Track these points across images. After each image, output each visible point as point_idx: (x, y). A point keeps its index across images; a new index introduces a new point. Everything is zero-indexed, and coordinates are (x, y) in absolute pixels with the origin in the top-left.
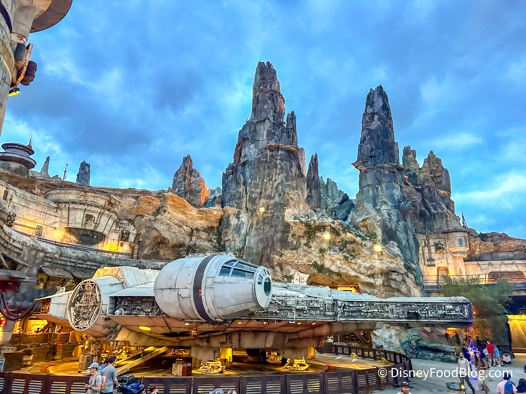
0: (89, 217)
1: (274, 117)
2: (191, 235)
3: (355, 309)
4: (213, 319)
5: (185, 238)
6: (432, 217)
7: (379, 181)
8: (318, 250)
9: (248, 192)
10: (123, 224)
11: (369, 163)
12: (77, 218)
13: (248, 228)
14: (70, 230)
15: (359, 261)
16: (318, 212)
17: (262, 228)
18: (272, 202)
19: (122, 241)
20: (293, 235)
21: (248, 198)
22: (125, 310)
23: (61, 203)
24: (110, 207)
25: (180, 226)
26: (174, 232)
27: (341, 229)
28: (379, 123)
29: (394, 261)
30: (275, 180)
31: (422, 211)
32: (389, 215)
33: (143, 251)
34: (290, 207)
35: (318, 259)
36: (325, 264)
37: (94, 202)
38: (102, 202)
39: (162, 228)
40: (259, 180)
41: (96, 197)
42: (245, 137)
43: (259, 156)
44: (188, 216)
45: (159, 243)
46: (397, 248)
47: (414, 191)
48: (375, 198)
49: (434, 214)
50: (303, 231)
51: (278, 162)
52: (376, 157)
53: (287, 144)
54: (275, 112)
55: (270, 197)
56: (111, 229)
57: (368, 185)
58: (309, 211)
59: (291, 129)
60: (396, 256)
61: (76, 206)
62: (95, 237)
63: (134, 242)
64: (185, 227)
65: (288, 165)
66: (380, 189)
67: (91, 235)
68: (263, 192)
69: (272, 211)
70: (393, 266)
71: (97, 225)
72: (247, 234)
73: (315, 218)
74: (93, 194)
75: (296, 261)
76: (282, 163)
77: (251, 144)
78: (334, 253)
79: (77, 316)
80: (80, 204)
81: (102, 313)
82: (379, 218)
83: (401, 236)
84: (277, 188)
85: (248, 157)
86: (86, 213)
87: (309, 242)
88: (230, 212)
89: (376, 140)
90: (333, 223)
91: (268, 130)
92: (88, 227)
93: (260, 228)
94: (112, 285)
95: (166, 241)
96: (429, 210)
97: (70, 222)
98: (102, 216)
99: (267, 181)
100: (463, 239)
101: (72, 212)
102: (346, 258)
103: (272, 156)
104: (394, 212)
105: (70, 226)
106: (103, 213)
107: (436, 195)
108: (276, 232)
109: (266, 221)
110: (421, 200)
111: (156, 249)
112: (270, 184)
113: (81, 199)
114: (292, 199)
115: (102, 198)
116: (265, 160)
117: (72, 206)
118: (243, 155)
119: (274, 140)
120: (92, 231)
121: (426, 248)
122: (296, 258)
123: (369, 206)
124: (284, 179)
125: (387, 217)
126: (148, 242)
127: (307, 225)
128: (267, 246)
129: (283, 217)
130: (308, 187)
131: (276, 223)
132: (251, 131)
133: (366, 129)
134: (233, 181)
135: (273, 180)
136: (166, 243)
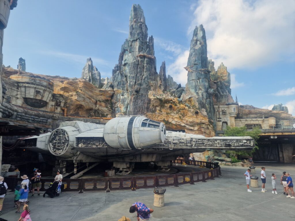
0: (38, 92)
1: (142, 38)
2: (96, 103)
3: (201, 142)
4: (137, 148)
5: (93, 106)
6: (221, 97)
7: (198, 78)
8: (165, 113)
9: (128, 81)
10: (57, 96)
11: (194, 68)
12: (31, 92)
13: (129, 101)
15: (187, 119)
16: (166, 93)
17: (137, 101)
18: (142, 87)
19: (57, 106)
20: (153, 105)
21: (128, 84)
22: (84, 144)
23: (20, 83)
24: (50, 87)
25: (90, 99)
26: (87, 102)
27: (178, 102)
28: (200, 46)
29: (204, 118)
30: (143, 75)
31: (216, 94)
32: (202, 95)
33: (70, 112)
34: (151, 90)
35: (165, 117)
36: (169, 120)
37: (40, 83)
38: (45, 84)
39: (80, 99)
40: (135, 75)
41: (42, 80)
42: (125, 49)
43: (134, 61)
44: (94, 93)
45: (78, 108)
46: (205, 112)
47: (213, 83)
48: (196, 87)
49: (222, 96)
50: (158, 103)
51: (145, 65)
52: (198, 65)
53: (150, 55)
54: (143, 35)
55: (141, 85)
56: (50, 99)
57: (193, 80)
58: (161, 93)
59: (151, 46)
60: (204, 116)
61: (29, 85)
62: (42, 104)
63: (64, 107)
64: (93, 99)
65: (150, 67)
66: (198, 82)
67: (39, 103)
68: (137, 81)
69: (142, 92)
70: (203, 121)
71: (43, 96)
72: (128, 104)
73: (164, 96)
74: (39, 79)
75: (154, 119)
76: (147, 66)
77: (129, 54)
78: (174, 115)
79: (54, 148)
80: (32, 84)
81: (70, 146)
82: (197, 97)
83: (207, 106)
84: (144, 79)
85: (127, 61)
86: (36, 90)
87: (161, 109)
88: (117, 92)
89: (198, 55)
90: (174, 99)
91: (139, 46)
92: (37, 98)
93: (135, 101)
94: (74, 131)
95: (83, 107)
96: (220, 93)
97: (26, 94)
98: (46, 92)
99: (139, 76)
100: (235, 108)
101: (27, 89)
102: (180, 117)
103: (142, 61)
104: (205, 94)
105: (28, 96)
106: (46, 90)
107: (224, 86)
108: (144, 103)
109: (139, 97)
110: (216, 88)
111: (77, 111)
112: (141, 77)
113: (32, 81)
114: (152, 86)
115: (45, 81)
116: (138, 63)
117: (27, 85)
118: (124, 59)
119: (142, 52)
120: (40, 100)
121: (218, 112)
122: (154, 117)
123: (193, 91)
124: (148, 75)
125: (201, 96)
126: (72, 107)
127: (160, 100)
128: (139, 111)
129: (148, 96)
130: (160, 79)
131: (144, 99)
132: (129, 45)
133: (193, 49)
134: (120, 75)
136: (82, 108)
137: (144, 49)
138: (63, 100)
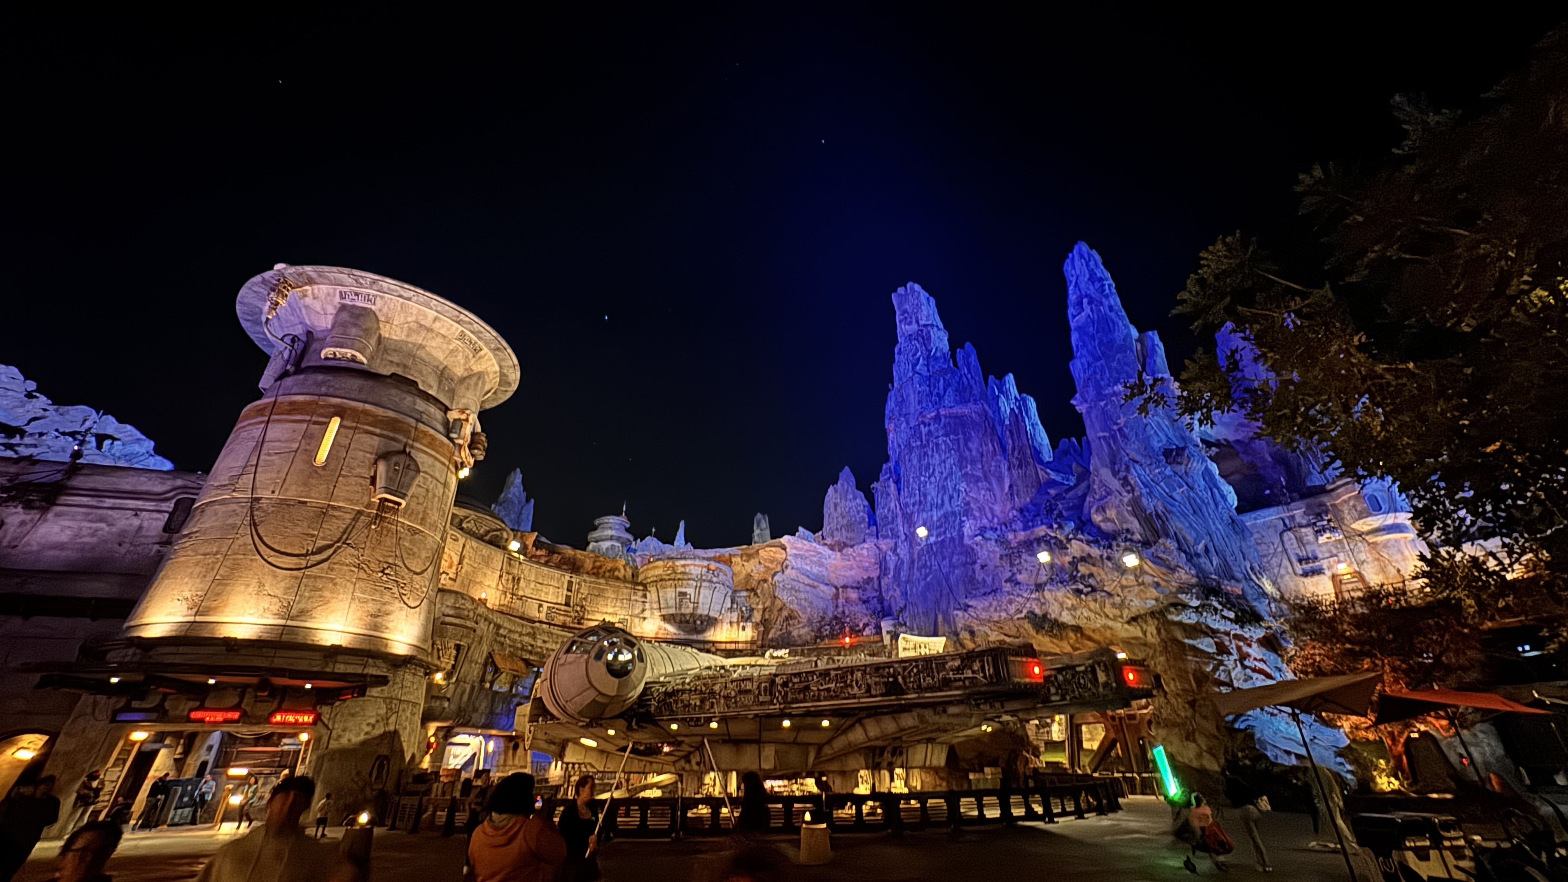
0: (683, 596)
1: (928, 366)
2: (836, 596)
5: (826, 606)
8: (1031, 587)
10: (740, 597)
12: (669, 600)
14: (665, 618)
16: (1028, 512)
17: (928, 564)
18: (939, 514)
19: (743, 623)
20: (983, 567)
24: (710, 576)
25: (814, 587)
26: (805, 599)
28: (1089, 311)
33: (768, 634)
34: (973, 516)
35: (1034, 604)
36: (1049, 611)
37: (685, 573)
38: (696, 571)
41: (688, 565)
45: (787, 619)
46: (1175, 553)
50: (998, 556)
51: (940, 440)
55: (935, 506)
56: (721, 607)
60: (1173, 570)
61: (664, 584)
62: (698, 622)
64: (823, 587)
67: (692, 621)
69: (941, 530)
71: (697, 604)
74: (683, 562)
78: (1058, 587)
80: (669, 579)
86: (679, 590)
87: (1014, 574)
88: (884, 546)
92: (683, 611)
93: (925, 566)
97: (662, 606)
98: (701, 591)
100: (1379, 494)
101: (662, 594)
105: (664, 612)
106: (701, 587)
108: (952, 566)
109: (934, 550)
113: (669, 572)
114: (976, 499)
115: (695, 566)
117: (659, 585)
120: (692, 615)
127: (1001, 542)
129: (961, 537)
131: (950, 551)
135: (937, 473)
136: (795, 618)
137: (938, 394)
138: (758, 604)
